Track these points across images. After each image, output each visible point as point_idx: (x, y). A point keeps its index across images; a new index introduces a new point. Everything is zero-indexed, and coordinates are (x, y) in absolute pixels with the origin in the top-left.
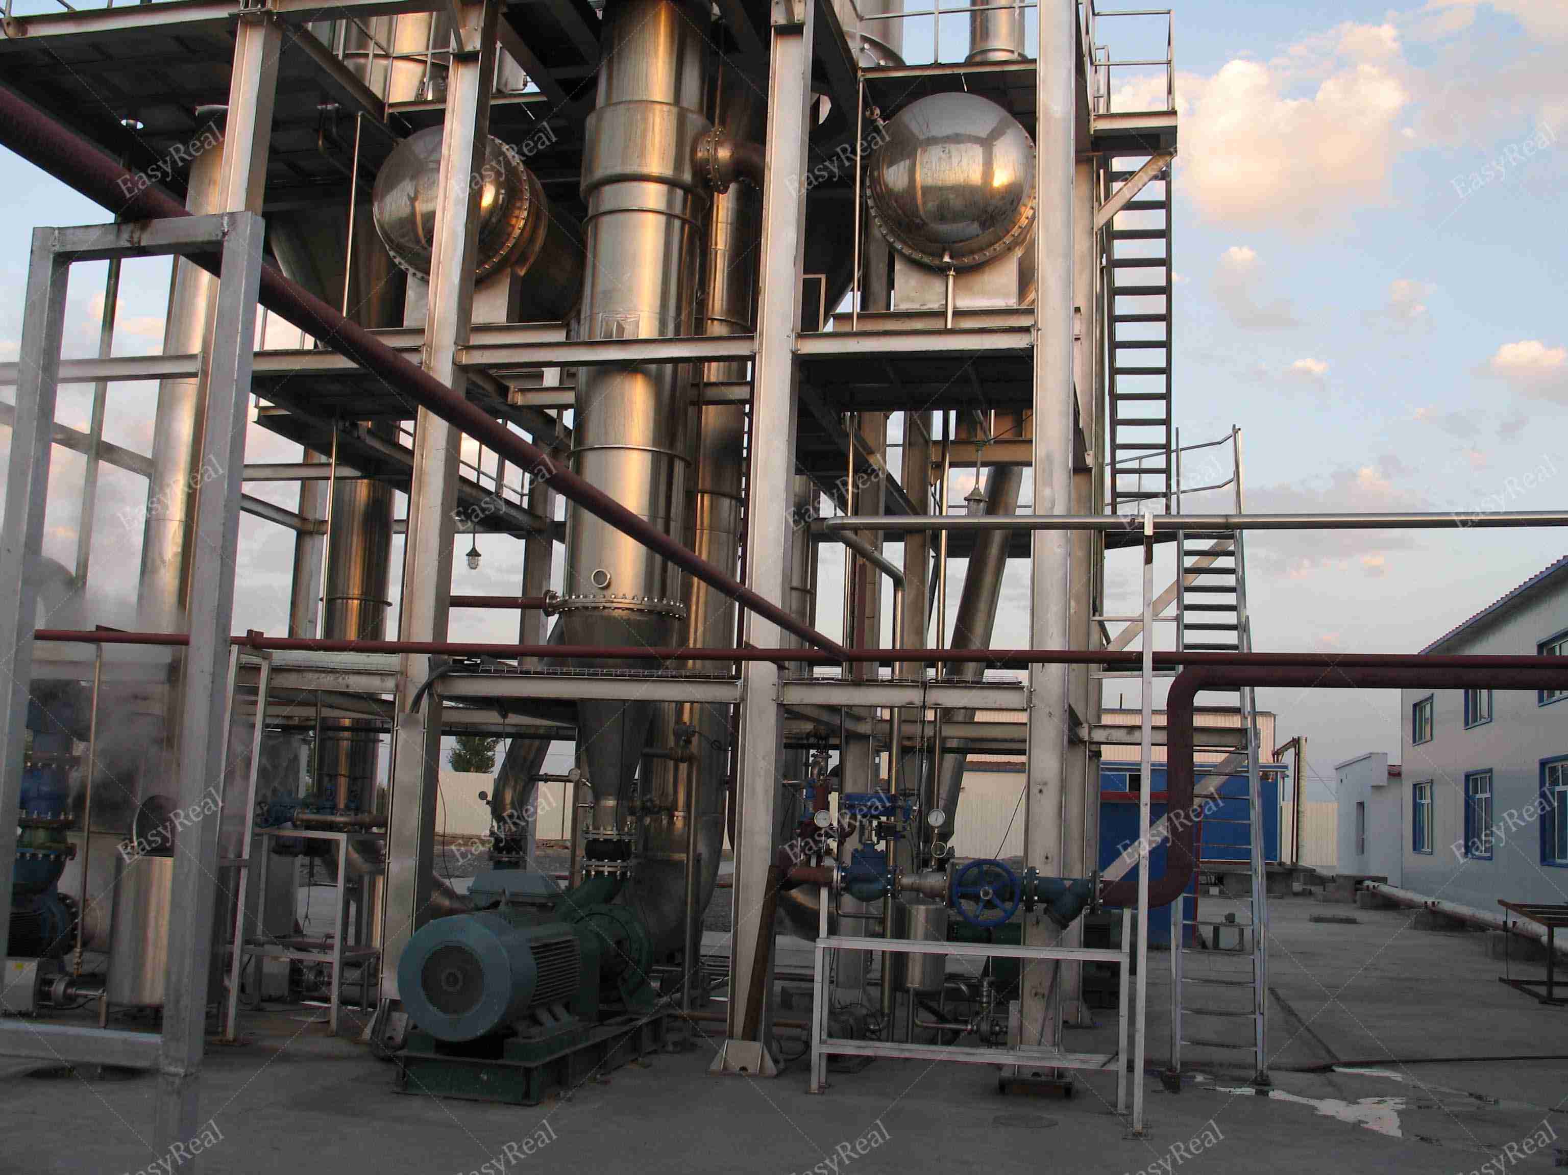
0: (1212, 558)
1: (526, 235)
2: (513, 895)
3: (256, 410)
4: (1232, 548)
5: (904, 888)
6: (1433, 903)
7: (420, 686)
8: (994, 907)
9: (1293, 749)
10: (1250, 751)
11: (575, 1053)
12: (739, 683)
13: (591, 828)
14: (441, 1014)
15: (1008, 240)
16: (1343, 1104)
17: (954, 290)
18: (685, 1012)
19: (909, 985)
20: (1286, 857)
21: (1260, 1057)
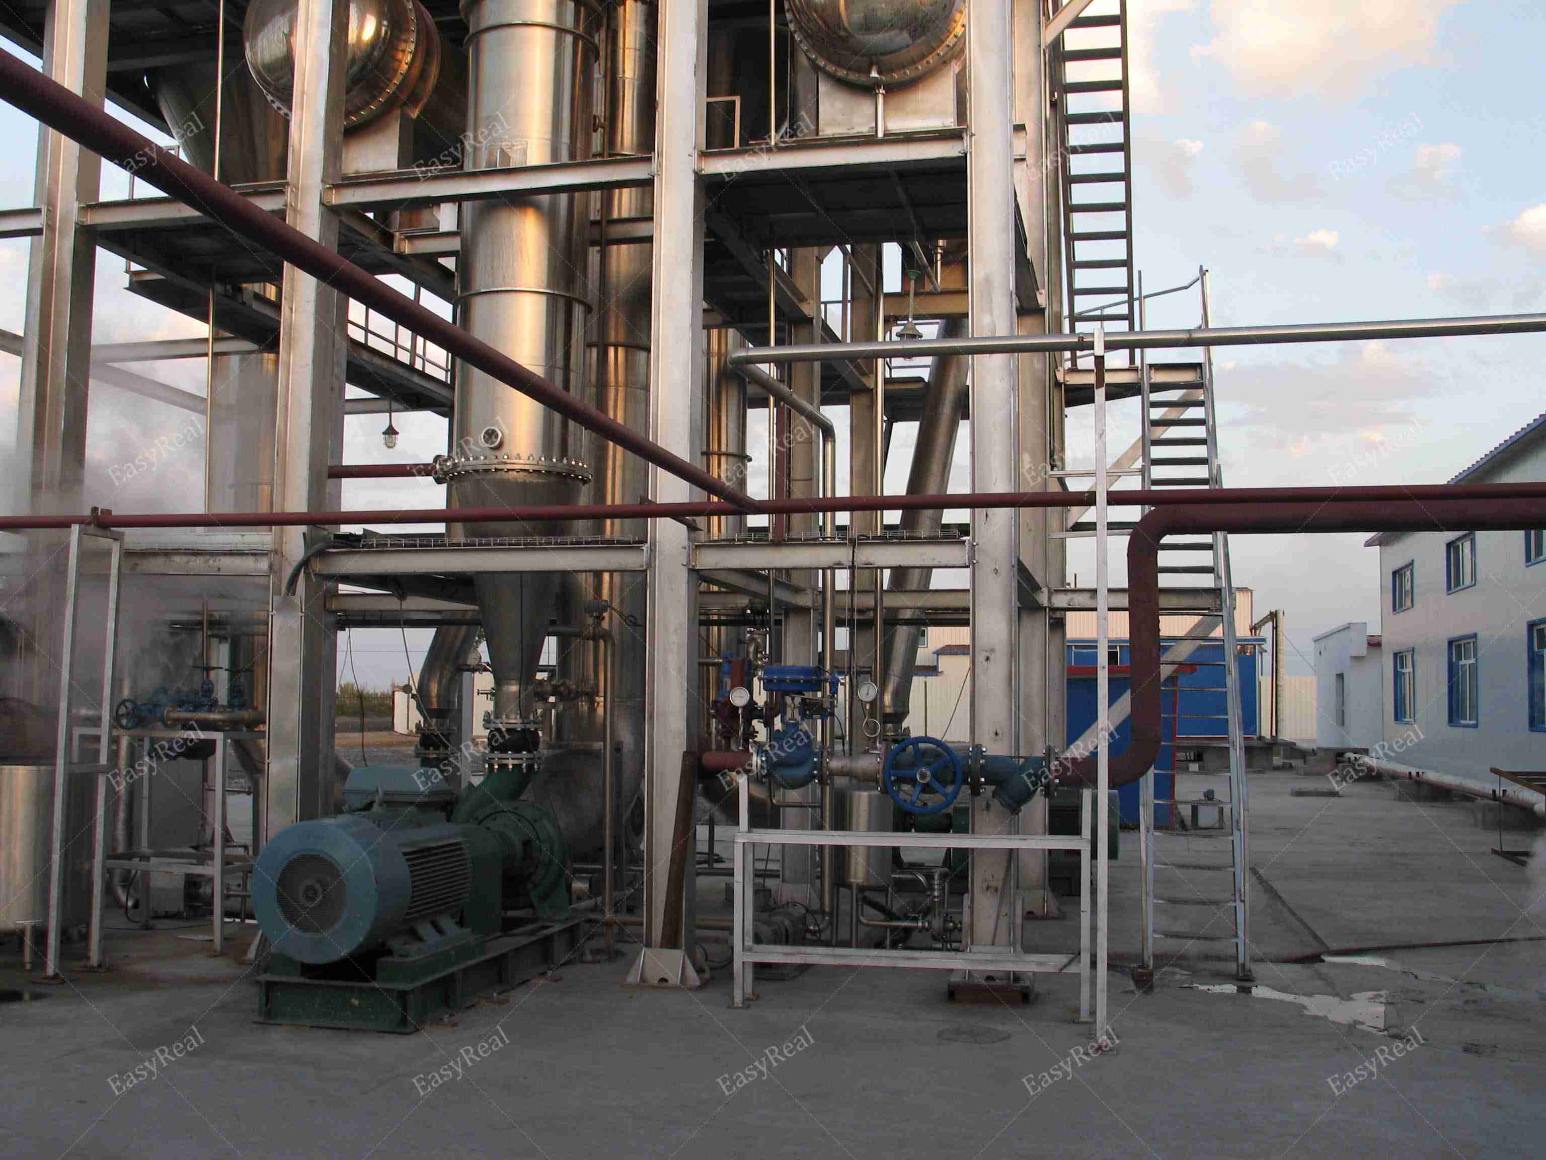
0: (1181, 409)
1: (415, 72)
2: (386, 793)
3: (127, 276)
4: (1202, 398)
5: (832, 774)
6: (1418, 773)
7: (295, 564)
8: (933, 791)
9: (1271, 623)
10: (1224, 613)
11: (465, 971)
12: (645, 547)
13: (492, 717)
14: (298, 932)
15: (941, 51)
16: (1335, 1000)
17: (884, 110)
18: (609, 915)
19: (852, 880)
20: (1266, 731)
21: (1241, 948)
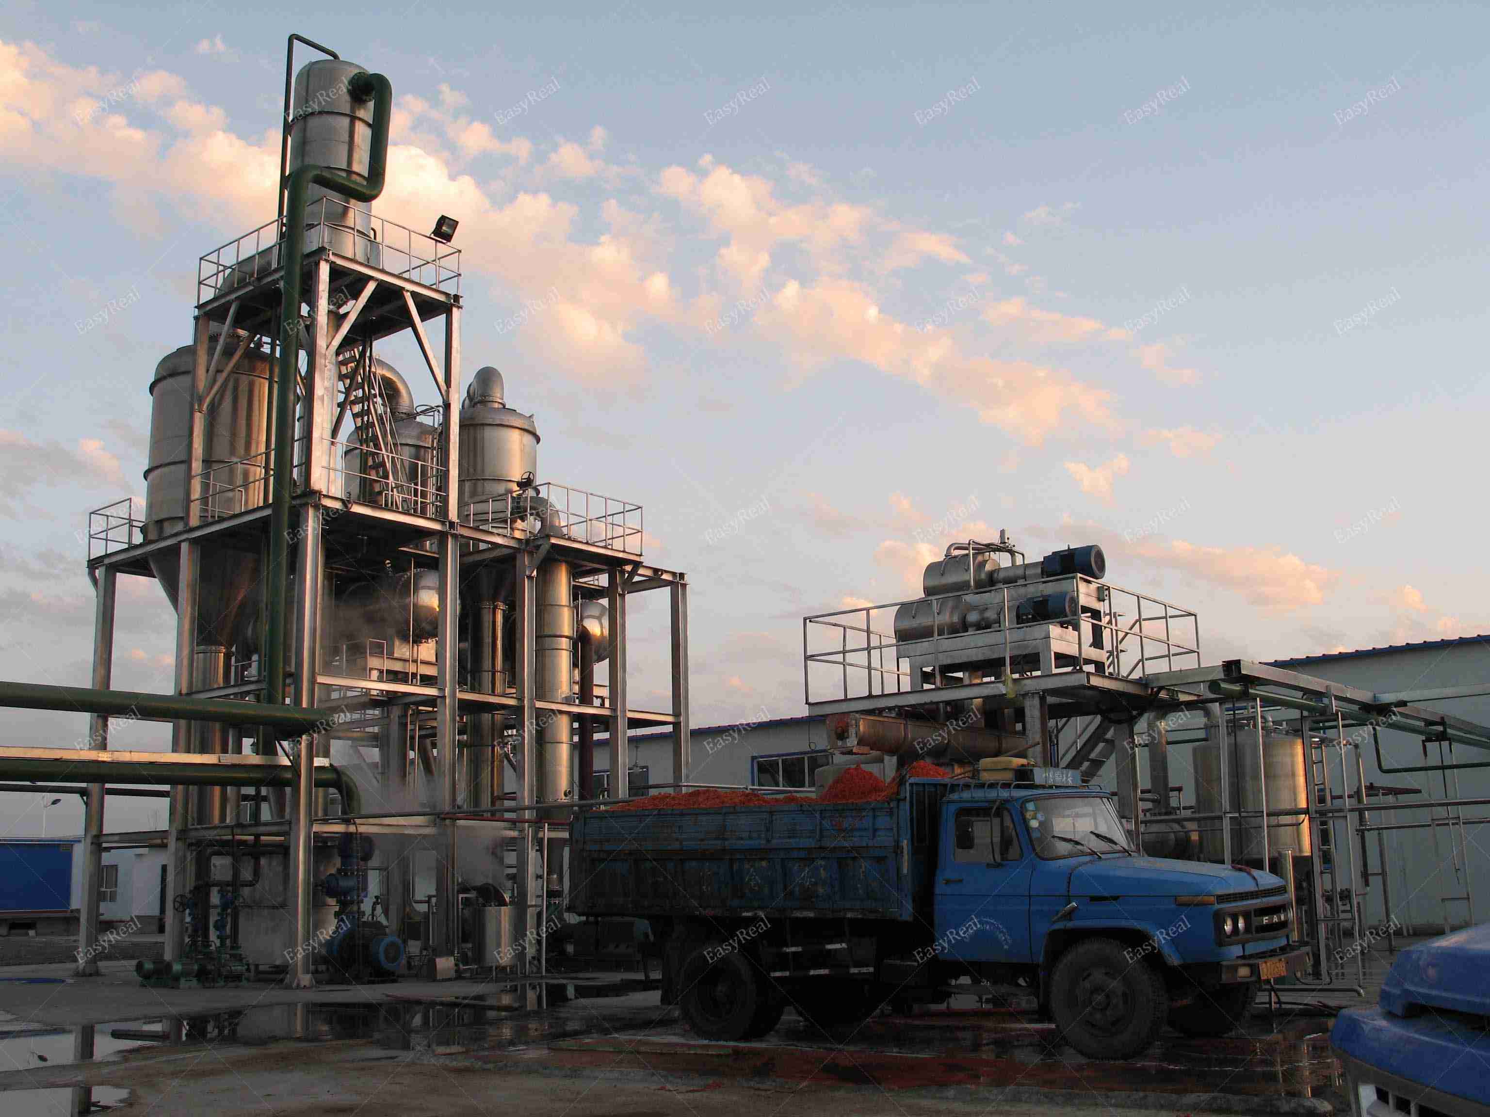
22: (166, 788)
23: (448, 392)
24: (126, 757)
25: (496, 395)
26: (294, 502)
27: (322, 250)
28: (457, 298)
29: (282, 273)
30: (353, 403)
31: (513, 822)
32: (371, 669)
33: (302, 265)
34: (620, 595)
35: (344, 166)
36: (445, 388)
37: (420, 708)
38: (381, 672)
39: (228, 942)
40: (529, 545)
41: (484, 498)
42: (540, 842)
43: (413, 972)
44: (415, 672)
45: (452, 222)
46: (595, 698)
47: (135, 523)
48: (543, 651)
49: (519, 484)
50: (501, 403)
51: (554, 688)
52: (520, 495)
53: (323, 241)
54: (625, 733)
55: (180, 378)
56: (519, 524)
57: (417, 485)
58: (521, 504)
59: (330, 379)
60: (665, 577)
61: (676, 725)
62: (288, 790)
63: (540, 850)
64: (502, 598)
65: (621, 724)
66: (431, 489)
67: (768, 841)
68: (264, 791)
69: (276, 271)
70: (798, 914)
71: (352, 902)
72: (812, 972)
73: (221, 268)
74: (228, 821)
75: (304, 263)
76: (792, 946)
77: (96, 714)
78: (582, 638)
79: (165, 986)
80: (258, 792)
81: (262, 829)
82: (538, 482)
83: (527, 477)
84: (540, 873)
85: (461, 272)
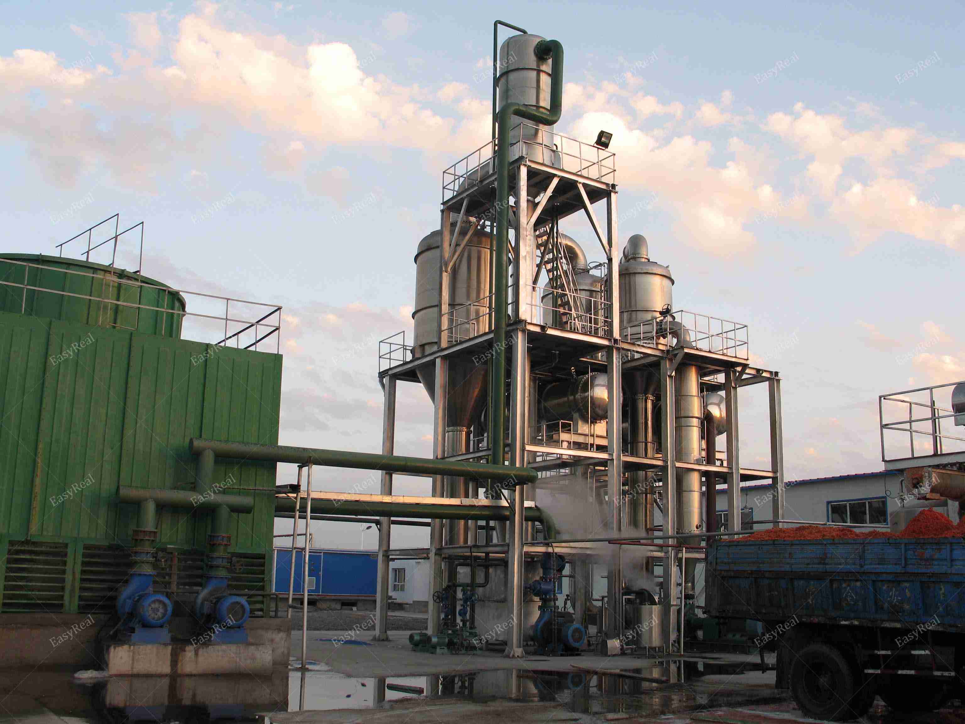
22: (428, 520)
23: (610, 250)
24: (401, 500)
25: (643, 252)
26: (508, 328)
27: (521, 158)
28: (614, 186)
29: (496, 176)
30: (548, 262)
31: (661, 546)
32: (562, 441)
33: (509, 170)
34: (733, 387)
35: (534, 104)
36: (609, 248)
37: (596, 468)
38: (569, 443)
39: (468, 623)
40: (670, 354)
41: (637, 323)
42: (680, 560)
43: (592, 648)
44: (593, 443)
45: (608, 135)
46: (716, 461)
47: (407, 348)
48: (679, 429)
49: (661, 313)
50: (647, 259)
51: (688, 454)
52: (662, 320)
53: (522, 153)
54: (738, 485)
55: (433, 251)
56: (662, 340)
57: (591, 315)
58: (663, 326)
59: (530, 246)
60: (764, 374)
61: (775, 479)
62: (508, 522)
63: (680, 566)
64: (651, 392)
65: (736, 478)
66: (601, 318)
67: (862, 566)
68: (492, 523)
69: (493, 175)
70: (887, 625)
71: (550, 600)
72: (900, 672)
73: (456, 177)
74: (469, 543)
75: (510, 168)
76: (883, 650)
77: (384, 472)
78: (707, 418)
79: (427, 651)
80: (488, 523)
81: (490, 549)
82: (674, 310)
83: (666, 308)
84: (679, 582)
85: (615, 169)
